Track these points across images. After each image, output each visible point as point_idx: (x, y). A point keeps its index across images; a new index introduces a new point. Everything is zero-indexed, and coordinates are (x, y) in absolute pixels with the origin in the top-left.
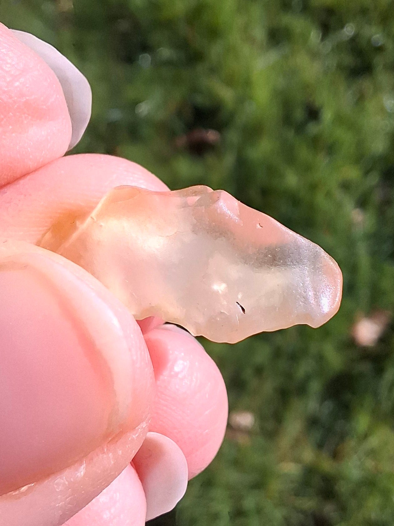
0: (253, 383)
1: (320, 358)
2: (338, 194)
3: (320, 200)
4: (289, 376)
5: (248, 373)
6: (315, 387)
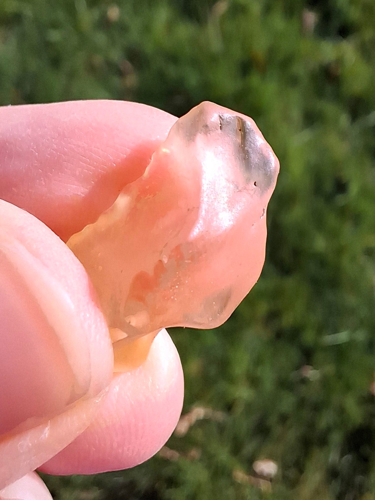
0: (277, 430)
1: (342, 411)
2: (362, 259)
3: (346, 262)
4: (311, 425)
5: (272, 420)
6: (336, 438)
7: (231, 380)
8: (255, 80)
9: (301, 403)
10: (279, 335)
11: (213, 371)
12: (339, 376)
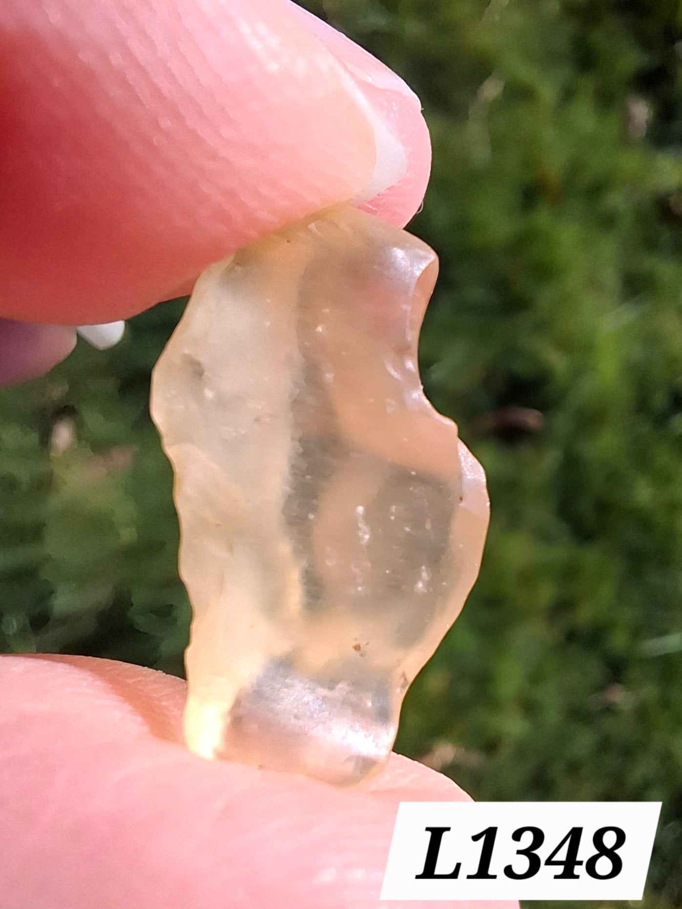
7: (493, 704)
8: (543, 217)
9: (604, 745)
10: (571, 636)
11: (465, 690)
12: (665, 704)
